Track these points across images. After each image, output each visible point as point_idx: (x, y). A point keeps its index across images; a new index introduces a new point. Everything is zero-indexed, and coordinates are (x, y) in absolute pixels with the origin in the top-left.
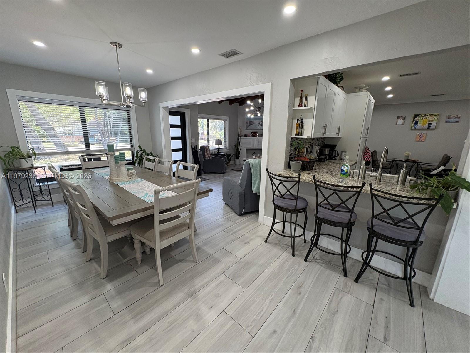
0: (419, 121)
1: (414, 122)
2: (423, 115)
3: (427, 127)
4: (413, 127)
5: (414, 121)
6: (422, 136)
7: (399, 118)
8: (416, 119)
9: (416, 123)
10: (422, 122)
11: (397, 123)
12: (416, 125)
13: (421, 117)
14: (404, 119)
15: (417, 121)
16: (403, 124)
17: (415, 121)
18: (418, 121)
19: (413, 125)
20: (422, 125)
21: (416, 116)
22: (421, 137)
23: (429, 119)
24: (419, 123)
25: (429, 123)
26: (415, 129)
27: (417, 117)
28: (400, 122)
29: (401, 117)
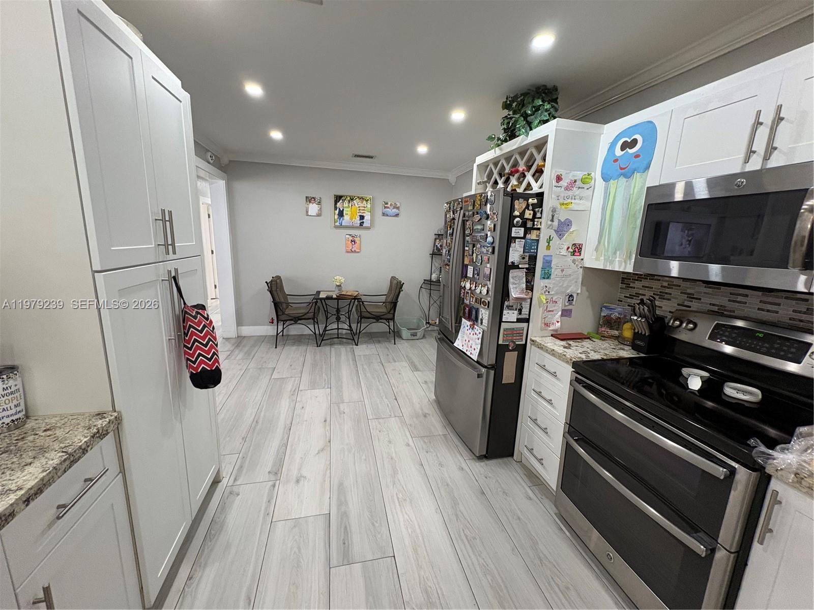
0: (345, 209)
1: (337, 212)
2: (349, 198)
3: (359, 222)
4: (337, 222)
5: (336, 208)
6: (354, 241)
7: (310, 200)
8: (339, 205)
9: (341, 214)
10: (349, 213)
11: (307, 212)
12: (341, 219)
13: (346, 201)
14: (319, 203)
15: (341, 210)
16: (319, 215)
17: (338, 209)
18: (343, 210)
19: (336, 217)
20: (351, 219)
21: (338, 198)
22: (353, 243)
23: (359, 207)
24: (347, 214)
25: (360, 214)
26: (341, 226)
27: (340, 202)
28: (313, 208)
29: (313, 198)
